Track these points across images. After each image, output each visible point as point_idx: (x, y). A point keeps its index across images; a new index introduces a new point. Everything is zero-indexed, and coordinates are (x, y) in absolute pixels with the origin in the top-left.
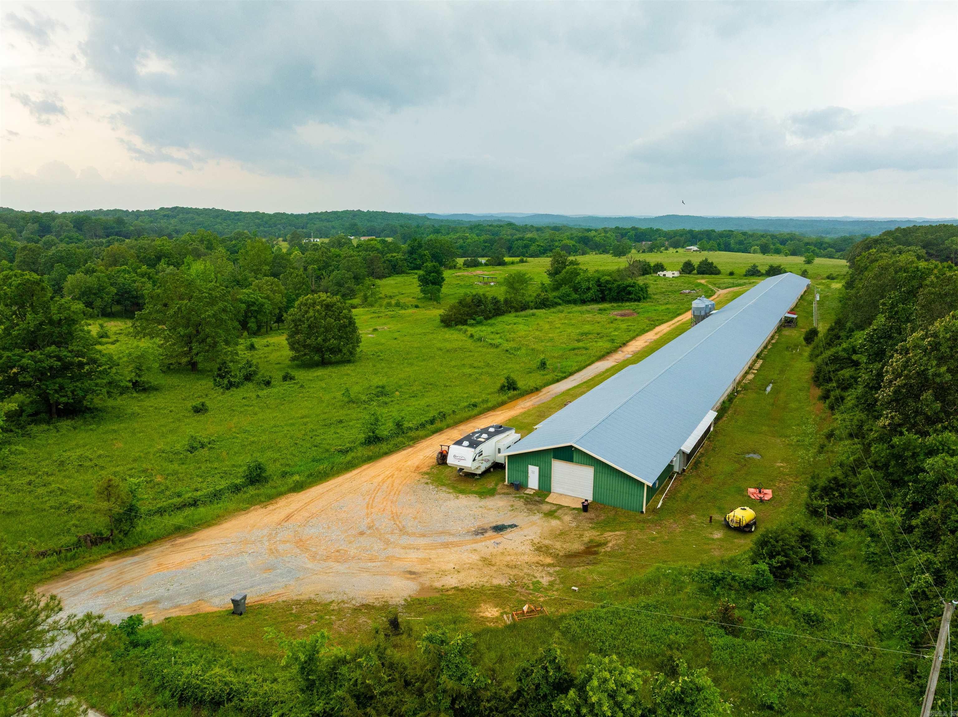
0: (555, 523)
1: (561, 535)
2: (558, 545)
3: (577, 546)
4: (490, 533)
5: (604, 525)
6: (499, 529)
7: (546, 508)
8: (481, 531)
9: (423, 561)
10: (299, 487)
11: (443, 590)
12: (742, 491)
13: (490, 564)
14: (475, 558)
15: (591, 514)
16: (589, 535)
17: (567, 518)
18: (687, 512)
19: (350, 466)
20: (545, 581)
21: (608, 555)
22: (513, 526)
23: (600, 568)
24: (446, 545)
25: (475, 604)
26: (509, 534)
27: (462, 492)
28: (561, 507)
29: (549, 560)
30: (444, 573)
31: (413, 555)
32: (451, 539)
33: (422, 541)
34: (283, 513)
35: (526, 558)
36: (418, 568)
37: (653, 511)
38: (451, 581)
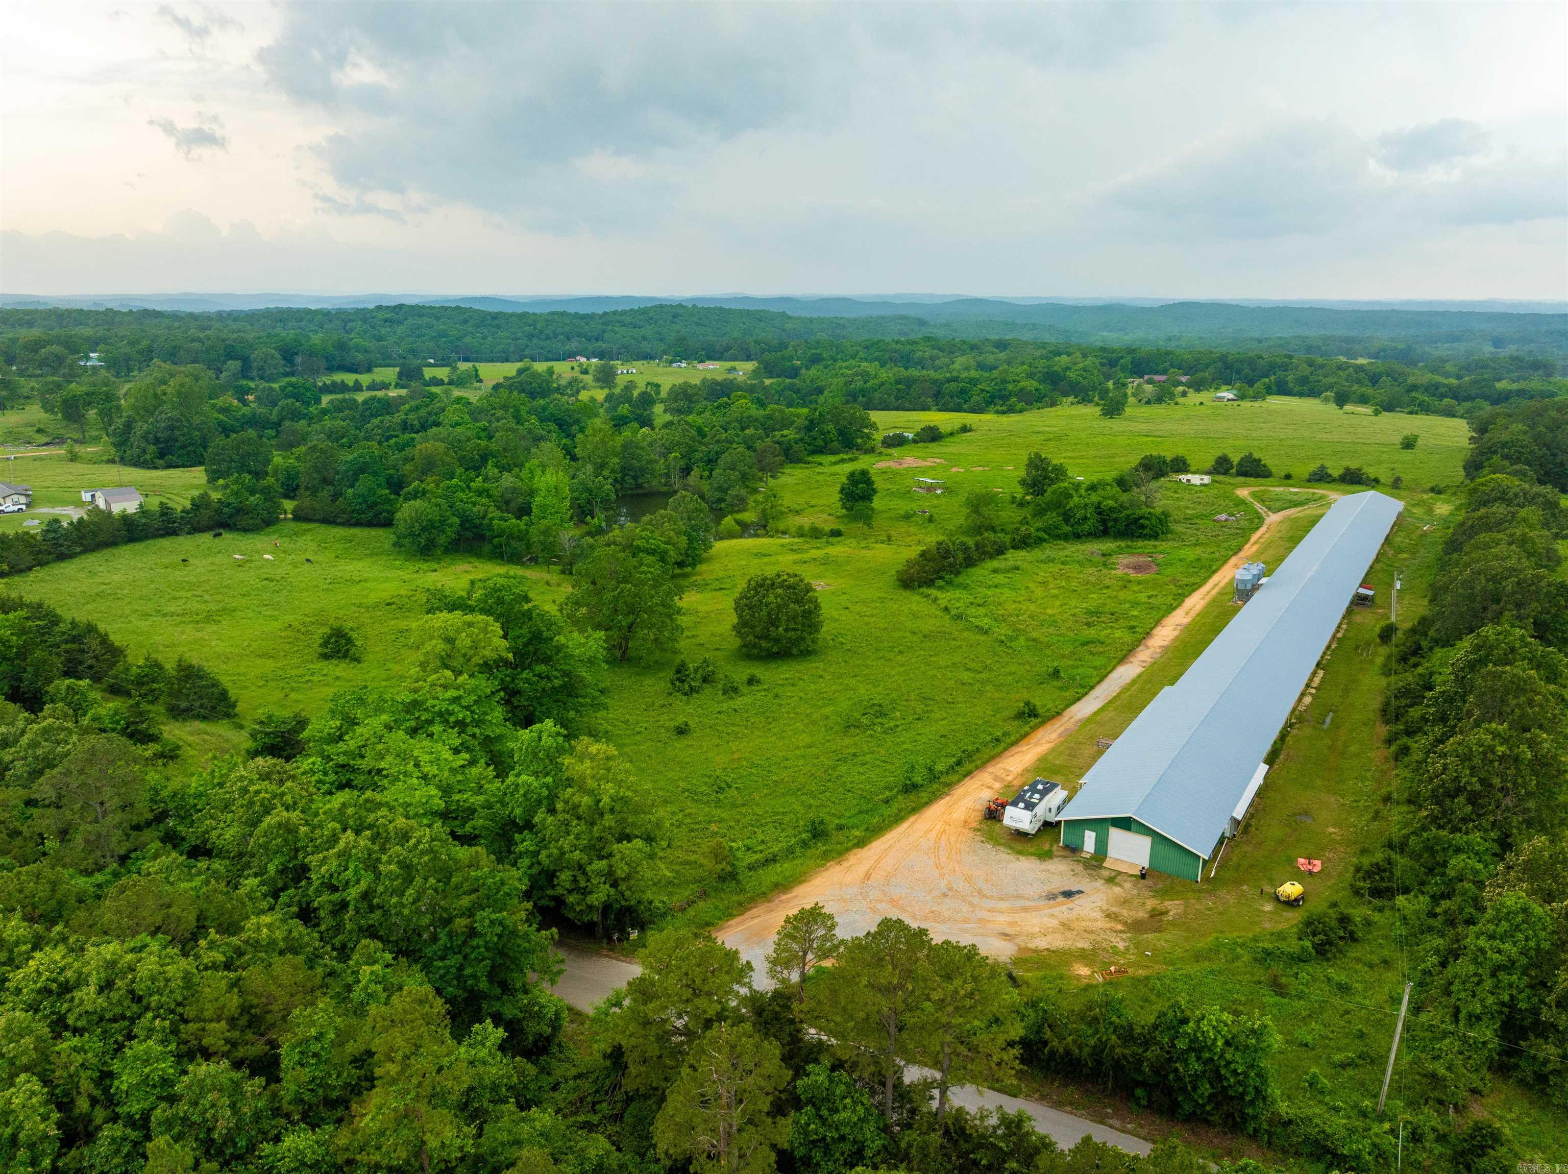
0: (1117, 890)
1: (1125, 902)
2: (1125, 913)
3: (1142, 914)
4: (1061, 899)
5: (1164, 894)
6: (1068, 894)
7: (1106, 873)
8: (1052, 897)
9: (1012, 924)
10: (861, 843)
11: (1036, 951)
12: (1291, 861)
13: (1070, 929)
14: (1054, 923)
15: (1148, 882)
16: (1151, 903)
17: (1128, 885)
18: (1239, 882)
19: (898, 818)
20: (1121, 946)
21: (1173, 924)
22: (1081, 892)
23: (1168, 936)
24: (1025, 909)
25: (1068, 964)
26: (1078, 900)
27: (1020, 853)
28: (1119, 873)
29: (1120, 927)
30: (1033, 936)
31: (1001, 918)
32: (1028, 903)
33: (1002, 905)
34: (861, 871)
35: (1099, 924)
36: (1009, 930)
37: (1206, 879)
38: (1042, 943)
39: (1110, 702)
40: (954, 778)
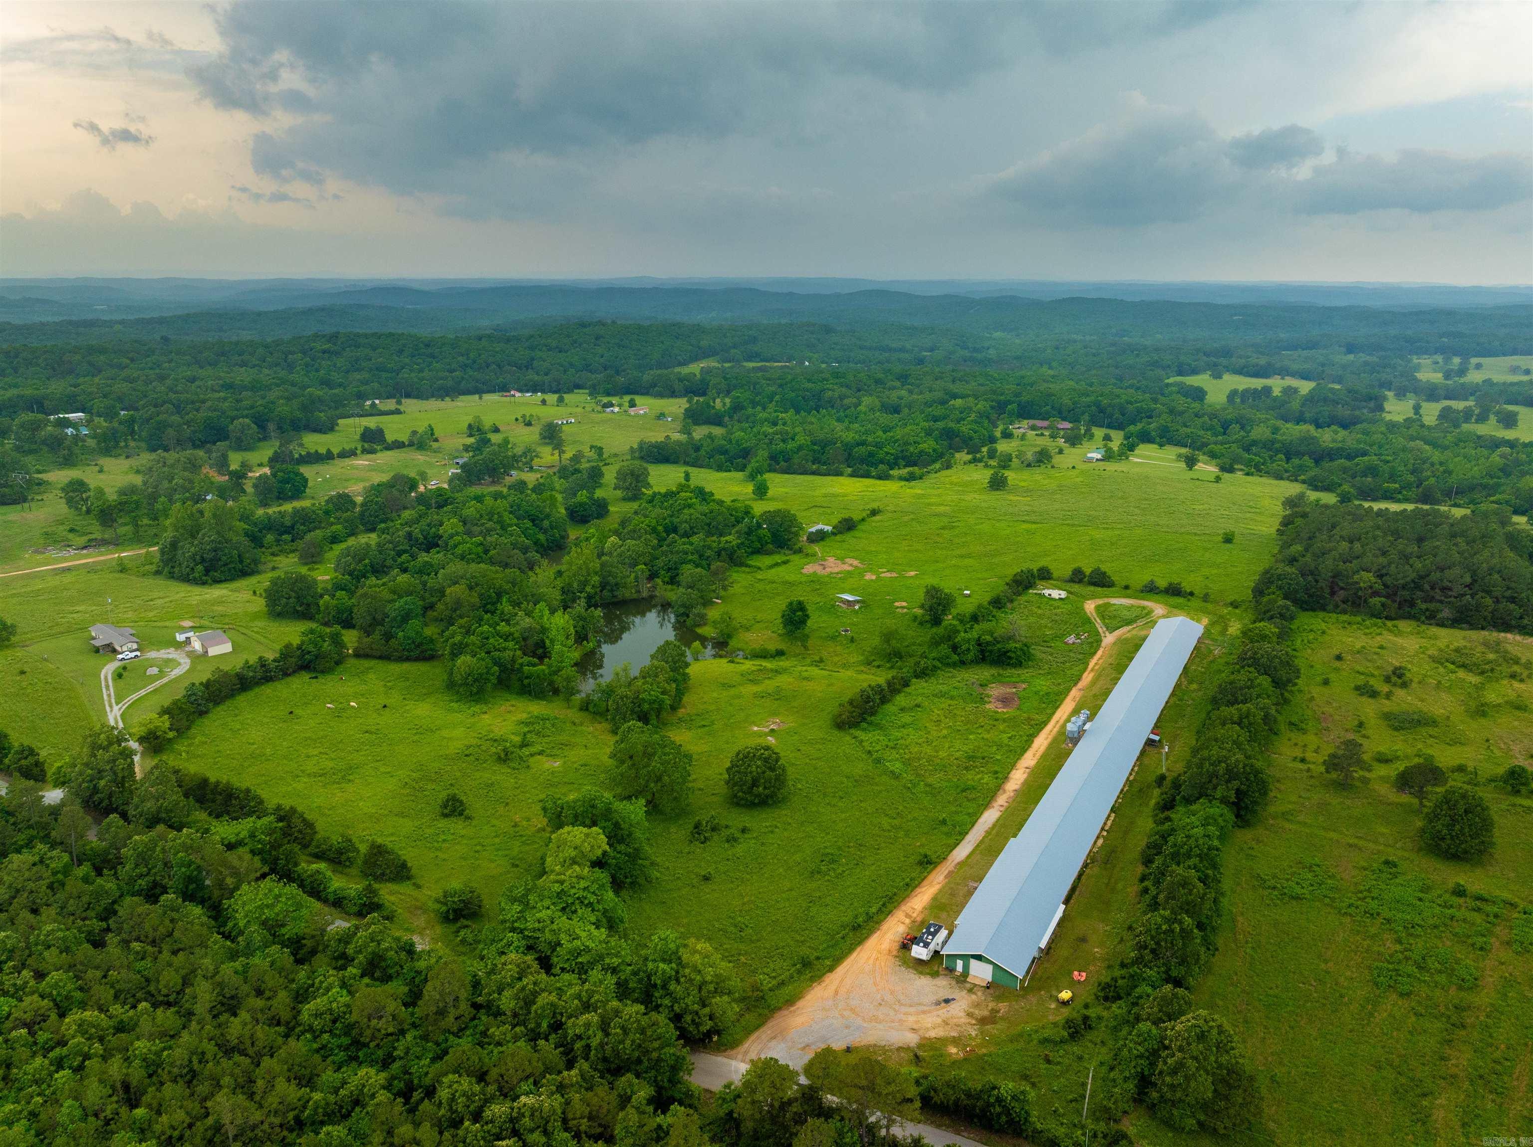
0: (974, 997)
1: (977, 1005)
2: (977, 1012)
3: (986, 1013)
4: (943, 1004)
5: (998, 998)
6: (947, 1001)
7: (968, 986)
8: (938, 1003)
9: (917, 1022)
10: (831, 969)
11: (930, 1039)
12: (1070, 973)
13: (947, 1024)
14: (939, 1020)
15: (991, 991)
16: (991, 1005)
17: (979, 994)
18: (1040, 989)
19: (851, 950)
20: (974, 1033)
21: (1002, 1018)
22: (954, 999)
23: (998, 1026)
24: (924, 1012)
25: (946, 1046)
26: (953, 1005)
27: (921, 973)
28: (975, 985)
29: (974, 1022)
30: (928, 1029)
31: (912, 1019)
32: (925, 1008)
33: (912, 1010)
34: (833, 987)
35: (963, 1020)
36: (915, 1027)
37: (1022, 988)
38: (932, 1034)
39: (978, 846)
40: (881, 917)
